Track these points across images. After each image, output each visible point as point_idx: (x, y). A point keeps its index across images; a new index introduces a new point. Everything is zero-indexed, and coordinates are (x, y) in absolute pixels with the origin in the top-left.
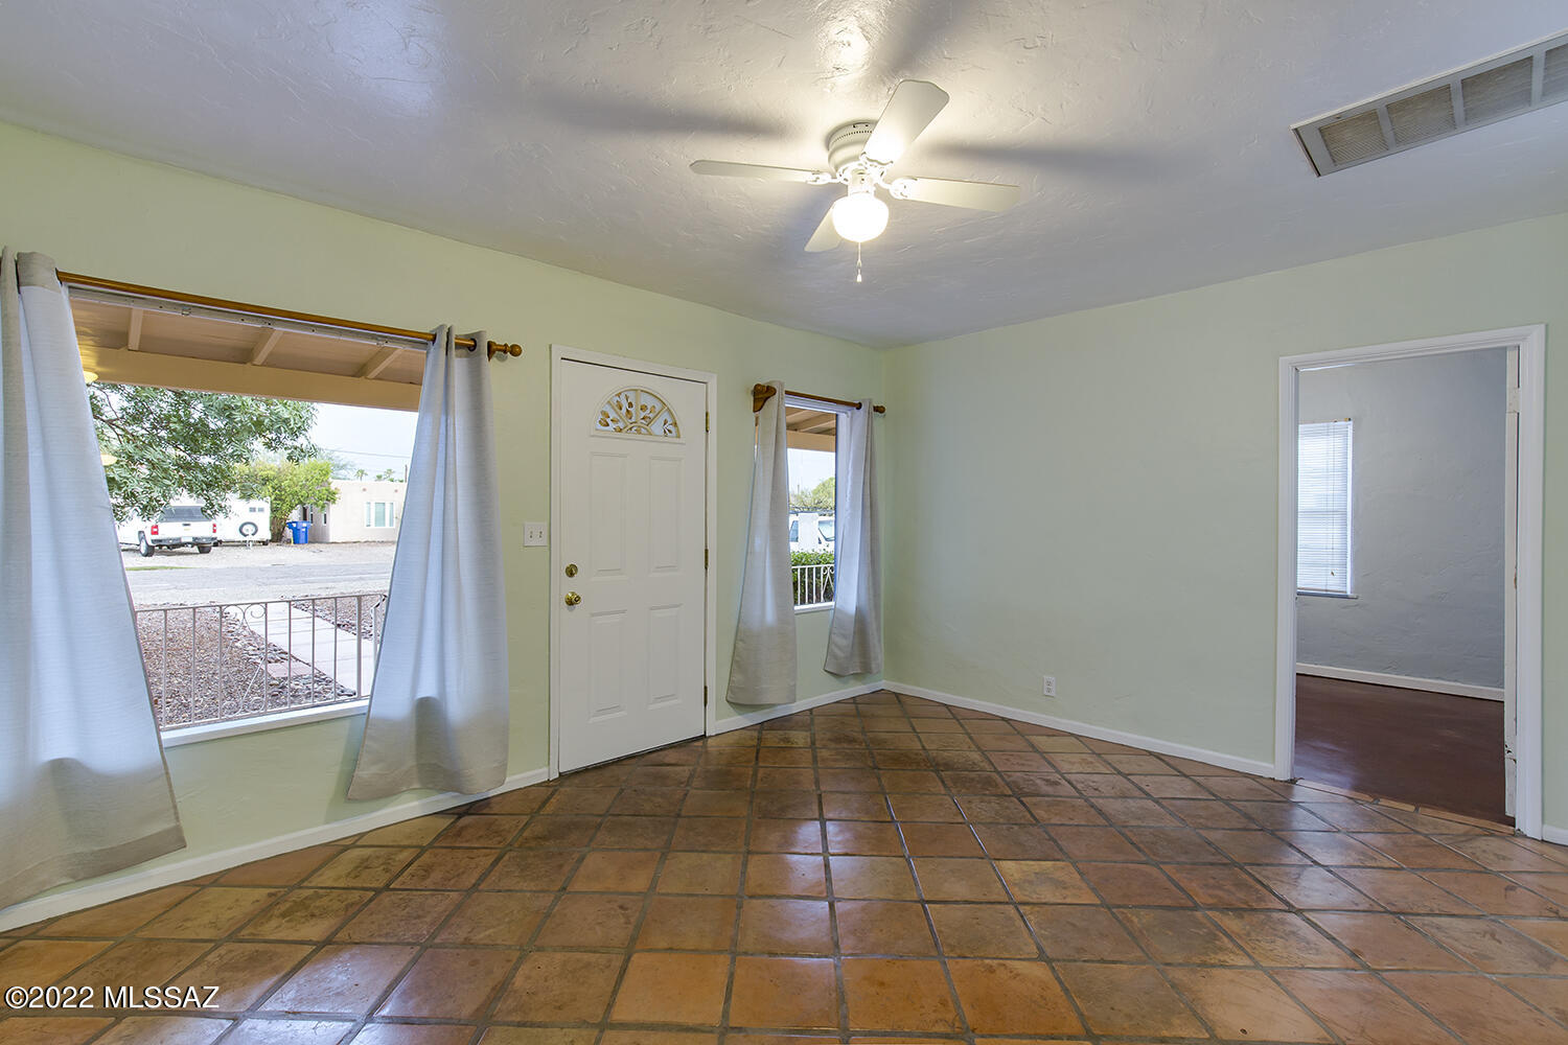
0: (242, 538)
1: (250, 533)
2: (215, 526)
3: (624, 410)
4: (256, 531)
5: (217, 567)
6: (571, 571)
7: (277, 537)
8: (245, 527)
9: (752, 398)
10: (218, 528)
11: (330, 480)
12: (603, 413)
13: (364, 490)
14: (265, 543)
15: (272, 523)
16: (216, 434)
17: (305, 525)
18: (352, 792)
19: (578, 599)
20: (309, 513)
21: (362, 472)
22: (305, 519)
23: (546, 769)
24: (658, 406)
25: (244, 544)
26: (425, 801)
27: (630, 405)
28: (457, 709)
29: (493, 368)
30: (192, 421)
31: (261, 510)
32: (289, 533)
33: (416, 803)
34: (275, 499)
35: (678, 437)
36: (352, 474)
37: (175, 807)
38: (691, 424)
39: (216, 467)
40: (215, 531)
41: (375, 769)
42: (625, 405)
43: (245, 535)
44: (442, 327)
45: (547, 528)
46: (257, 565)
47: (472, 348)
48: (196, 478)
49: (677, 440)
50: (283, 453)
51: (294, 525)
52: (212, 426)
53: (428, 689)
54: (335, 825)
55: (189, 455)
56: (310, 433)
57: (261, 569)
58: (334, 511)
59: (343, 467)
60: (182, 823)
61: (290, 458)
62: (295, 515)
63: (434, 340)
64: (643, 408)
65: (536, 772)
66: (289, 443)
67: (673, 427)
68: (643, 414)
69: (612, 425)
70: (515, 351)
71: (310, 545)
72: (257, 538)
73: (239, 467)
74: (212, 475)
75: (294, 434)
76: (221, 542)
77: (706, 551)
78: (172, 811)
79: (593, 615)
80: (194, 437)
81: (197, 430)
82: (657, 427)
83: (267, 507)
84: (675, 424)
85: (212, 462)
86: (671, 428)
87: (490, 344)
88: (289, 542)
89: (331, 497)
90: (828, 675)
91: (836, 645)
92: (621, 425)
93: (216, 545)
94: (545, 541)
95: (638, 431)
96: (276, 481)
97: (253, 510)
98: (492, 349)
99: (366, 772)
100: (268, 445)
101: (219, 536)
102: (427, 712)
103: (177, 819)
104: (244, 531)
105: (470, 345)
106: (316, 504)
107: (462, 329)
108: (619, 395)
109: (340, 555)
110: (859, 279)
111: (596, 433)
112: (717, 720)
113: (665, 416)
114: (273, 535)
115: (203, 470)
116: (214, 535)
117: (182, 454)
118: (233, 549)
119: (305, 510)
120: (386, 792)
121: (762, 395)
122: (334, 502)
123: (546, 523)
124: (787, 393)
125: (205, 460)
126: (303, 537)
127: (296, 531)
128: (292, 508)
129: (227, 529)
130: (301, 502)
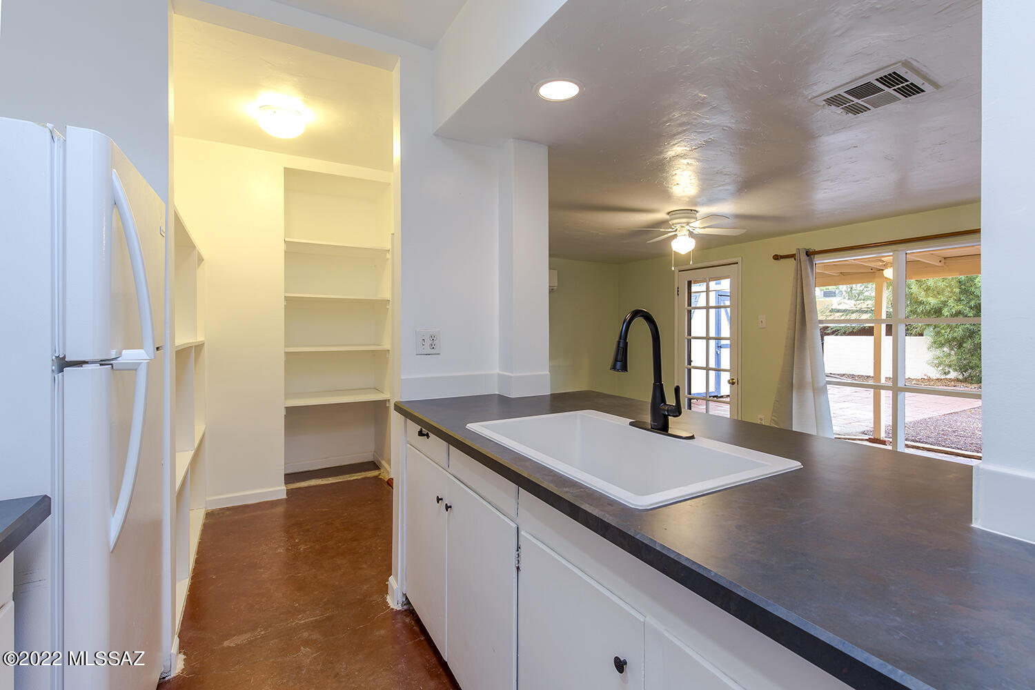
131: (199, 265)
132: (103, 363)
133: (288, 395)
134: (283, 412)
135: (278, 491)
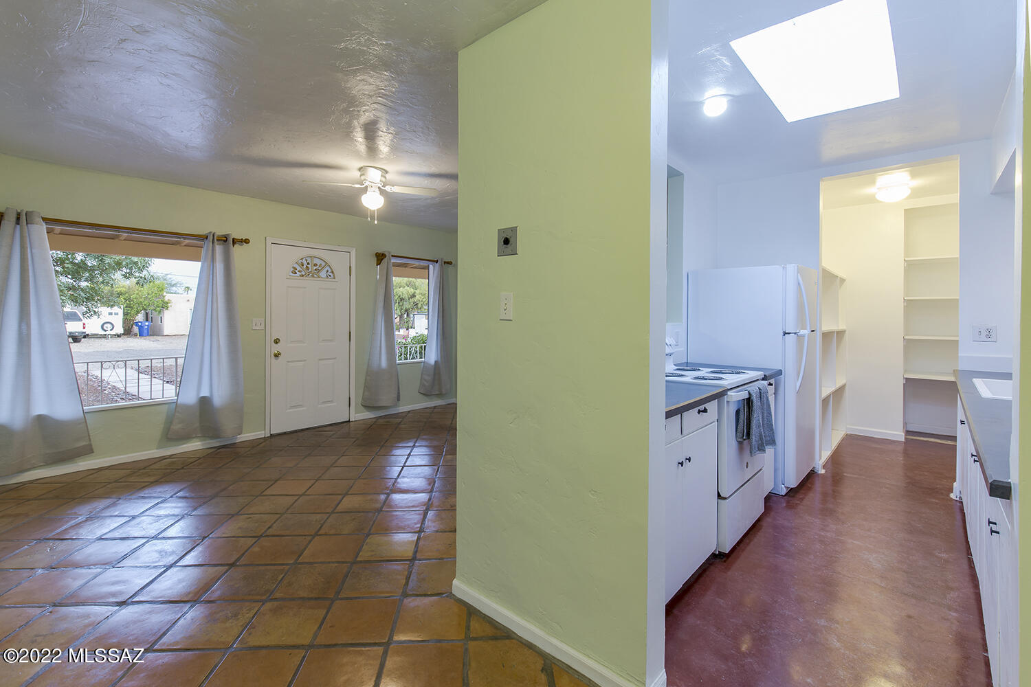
0: (104, 333)
1: (109, 329)
2: (84, 324)
3: (305, 266)
4: (113, 328)
5: (86, 351)
6: (277, 341)
7: (128, 332)
8: (105, 325)
9: (376, 259)
10: (86, 326)
11: (165, 294)
12: (294, 268)
13: (188, 301)
14: (119, 336)
15: (124, 323)
16: (92, 269)
17: (147, 324)
18: (170, 436)
19: (280, 354)
20: (150, 316)
21: (188, 288)
22: (147, 320)
23: (263, 432)
24: (323, 264)
25: (105, 336)
26: (203, 442)
27: (308, 264)
28: (219, 399)
29: (237, 250)
30: (77, 261)
31: (117, 314)
32: (136, 329)
33: (199, 443)
34: (126, 307)
35: (334, 278)
36: (180, 290)
37: (89, 436)
38: (341, 272)
39: (92, 289)
40: (84, 328)
41: (180, 426)
42: (305, 264)
43: (106, 331)
44: (210, 233)
45: (264, 322)
46: (114, 350)
47: (225, 241)
48: (79, 295)
49: (334, 280)
50: (134, 280)
51: (140, 324)
52: (89, 264)
53: (205, 393)
54: (161, 450)
55: (74, 281)
56: (150, 269)
57: (117, 352)
58: (167, 315)
59: (175, 285)
60: (92, 442)
61: (138, 283)
62: (140, 317)
63: (207, 238)
64: (315, 265)
65: (259, 433)
66: (137, 274)
67: (332, 274)
68: (315, 268)
69: (298, 274)
70: (247, 241)
71: (152, 337)
72: (113, 332)
73: (107, 289)
74: (89, 293)
75: (141, 270)
76: (88, 335)
77: (350, 333)
78: (88, 438)
79: (288, 362)
80: (77, 271)
81: (80, 267)
82: (323, 274)
83: (121, 312)
84: (333, 272)
85: (89, 285)
86: (330, 274)
87: (233, 239)
88: (136, 335)
89: (165, 305)
90: (421, 395)
91: (425, 380)
92: (303, 273)
93: (85, 337)
94: (262, 327)
95: (313, 276)
96: (127, 295)
97: (110, 314)
98: (234, 241)
99: (177, 426)
100: (125, 276)
101: (88, 331)
102: (204, 402)
103: (90, 440)
104: (105, 328)
105: (224, 240)
106: (154, 310)
107: (220, 232)
108: (302, 259)
109: (171, 343)
110: (376, 222)
111: (289, 277)
112: (356, 413)
113: (328, 268)
114: (125, 330)
115: (82, 290)
116: (84, 331)
117: (70, 280)
118: (97, 340)
119: (147, 314)
120: (185, 437)
121: (380, 257)
122: (167, 309)
123: (263, 319)
124: (392, 256)
125: (84, 284)
126: (146, 331)
127: (141, 328)
128: (138, 312)
129: (93, 326)
130: (144, 309)
131: (841, 286)
132: (795, 333)
133: (905, 371)
134: (902, 381)
135: (899, 435)
